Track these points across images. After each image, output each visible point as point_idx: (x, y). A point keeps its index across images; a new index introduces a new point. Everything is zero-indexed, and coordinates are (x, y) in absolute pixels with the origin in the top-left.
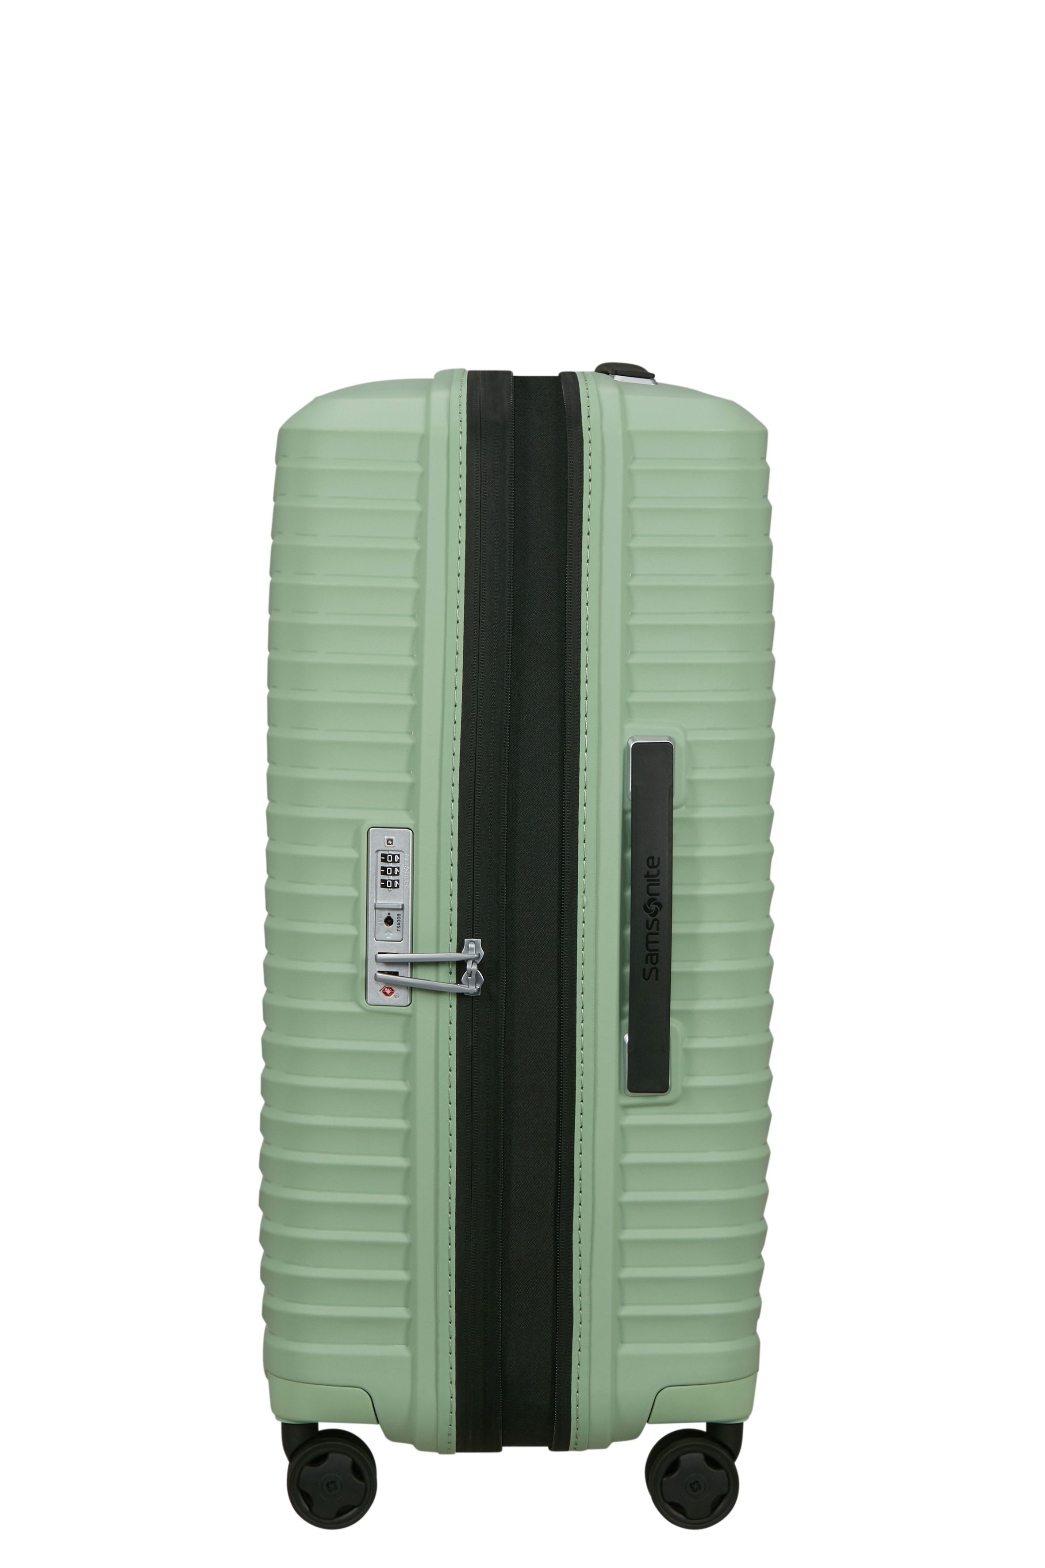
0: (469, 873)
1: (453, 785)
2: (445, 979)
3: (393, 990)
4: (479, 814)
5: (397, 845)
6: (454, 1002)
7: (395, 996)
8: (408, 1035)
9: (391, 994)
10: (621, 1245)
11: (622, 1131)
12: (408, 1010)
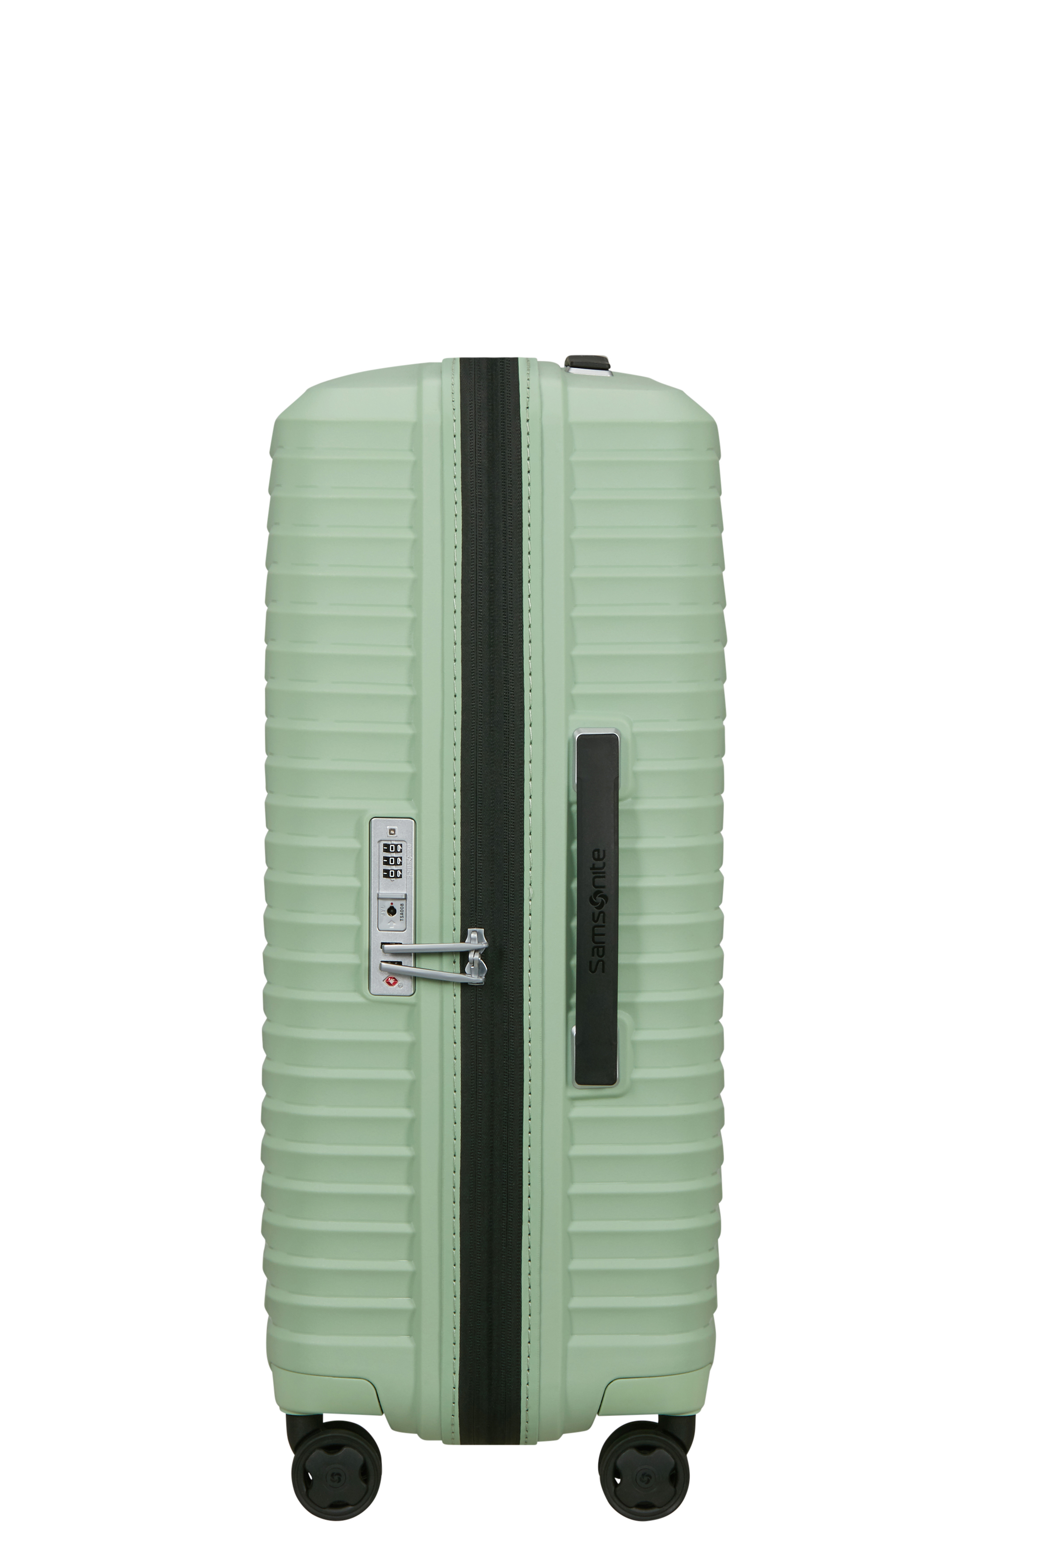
0: (472, 862)
1: (455, 775)
2: (449, 969)
3: (396, 980)
4: (481, 804)
5: (399, 835)
6: (458, 991)
7: (399, 986)
8: (413, 1023)
9: (395, 983)
10: (569, 1237)
11: (570, 1123)
12: (411, 999)
